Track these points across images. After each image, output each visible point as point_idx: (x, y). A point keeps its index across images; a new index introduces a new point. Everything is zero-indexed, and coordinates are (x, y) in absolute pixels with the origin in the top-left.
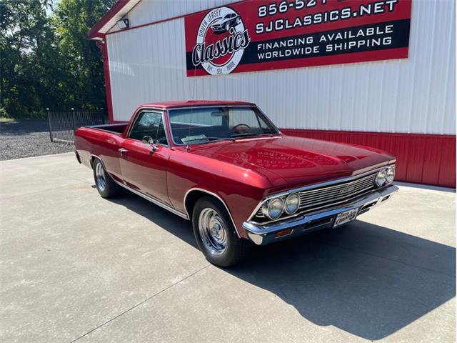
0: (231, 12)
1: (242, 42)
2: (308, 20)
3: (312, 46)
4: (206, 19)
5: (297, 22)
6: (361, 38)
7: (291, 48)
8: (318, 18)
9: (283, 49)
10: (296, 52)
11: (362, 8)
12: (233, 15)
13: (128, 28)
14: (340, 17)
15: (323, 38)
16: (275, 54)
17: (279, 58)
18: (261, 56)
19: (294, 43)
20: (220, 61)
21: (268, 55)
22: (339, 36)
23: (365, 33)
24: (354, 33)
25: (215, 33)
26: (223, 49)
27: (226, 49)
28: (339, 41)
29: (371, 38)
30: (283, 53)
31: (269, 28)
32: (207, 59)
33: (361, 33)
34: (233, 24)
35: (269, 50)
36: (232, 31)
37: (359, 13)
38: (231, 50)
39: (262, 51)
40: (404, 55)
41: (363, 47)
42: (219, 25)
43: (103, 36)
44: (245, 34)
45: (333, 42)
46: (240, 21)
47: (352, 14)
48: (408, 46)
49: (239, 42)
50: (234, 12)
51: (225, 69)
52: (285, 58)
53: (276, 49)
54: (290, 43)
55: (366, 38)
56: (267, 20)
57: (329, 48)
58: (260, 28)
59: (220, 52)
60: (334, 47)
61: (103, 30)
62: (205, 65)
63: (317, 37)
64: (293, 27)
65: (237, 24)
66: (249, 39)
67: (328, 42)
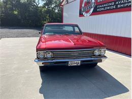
3: (113, 5)
9: (104, 7)
10: (108, 8)
13: (68, 3)
15: (117, 3)
17: (103, 11)
18: (98, 10)
20: (87, 12)
21: (100, 10)
28: (122, 4)
32: (84, 11)
33: (130, 0)
35: (101, 8)
38: (90, 8)
39: (99, 8)
43: (62, 6)
45: (120, 4)
51: (88, 14)
52: (105, 10)
54: (107, 5)
61: (62, 4)
63: (115, 2)
66: (95, 4)
67: (119, 4)
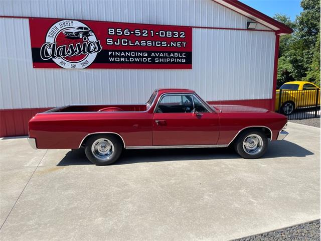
0: (84, 26)
1: (95, 48)
2: (143, 43)
3: (147, 58)
4: (57, 25)
5: (137, 43)
6: (172, 57)
7: (134, 57)
8: (149, 43)
9: (128, 57)
10: (137, 60)
11: (172, 43)
12: (85, 28)
14: (161, 45)
15: (153, 55)
16: (123, 59)
17: (125, 62)
18: (111, 59)
19: (135, 54)
20: (74, 59)
21: (117, 60)
22: (161, 55)
23: (174, 55)
24: (169, 54)
25: (68, 37)
26: (76, 51)
27: (80, 51)
28: (162, 58)
29: (177, 58)
30: (128, 59)
31: (117, 43)
32: (58, 56)
33: (172, 55)
34: (86, 34)
35: (118, 56)
36: (85, 39)
37: (170, 45)
38: (84, 52)
39: (112, 56)
40: (190, 67)
41: (174, 62)
42: (72, 33)
44: (98, 43)
45: (159, 57)
46: (93, 34)
47: (167, 45)
48: (191, 63)
49: (92, 48)
50: (87, 27)
51: (79, 65)
52: (130, 62)
53: (123, 56)
54: (133, 54)
55: (174, 58)
56: (115, 37)
57: (157, 60)
58: (110, 42)
59: (73, 52)
60: (159, 60)
62: (57, 61)
63: (149, 53)
64: (134, 45)
65: (90, 35)
66: (101, 47)
67: (156, 57)
